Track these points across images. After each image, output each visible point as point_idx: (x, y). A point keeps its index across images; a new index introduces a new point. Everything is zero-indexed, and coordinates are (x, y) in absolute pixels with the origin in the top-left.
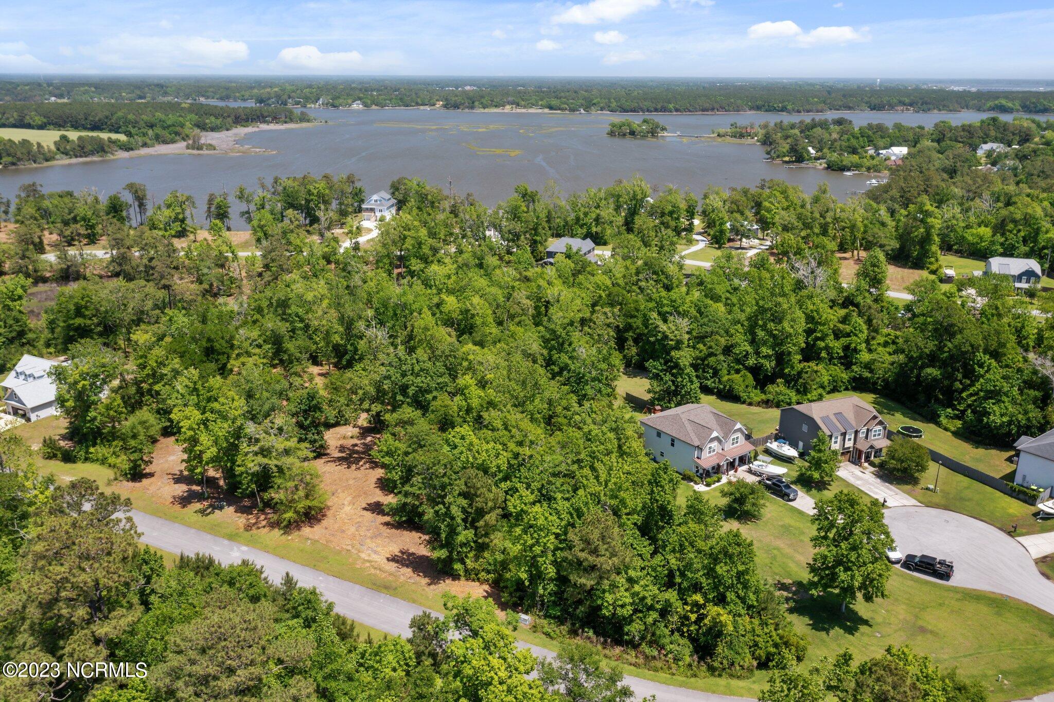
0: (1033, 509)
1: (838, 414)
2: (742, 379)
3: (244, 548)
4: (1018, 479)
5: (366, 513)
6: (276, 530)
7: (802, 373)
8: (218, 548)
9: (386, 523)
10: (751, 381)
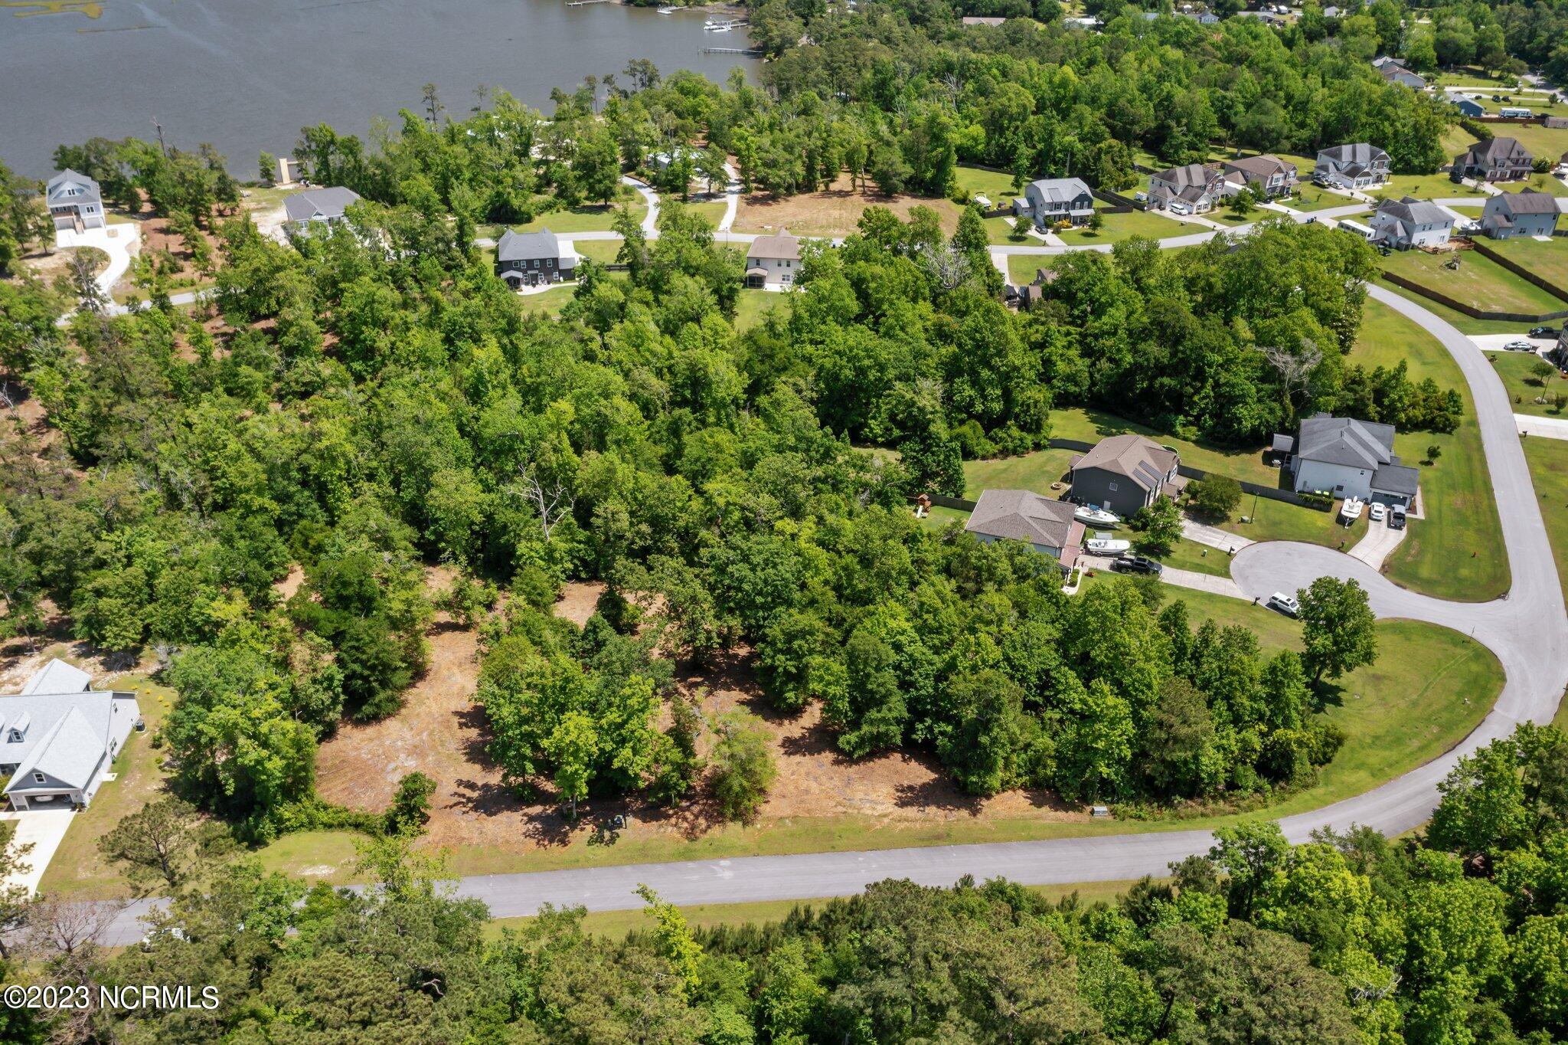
0: (1332, 516)
1: (1142, 463)
2: (971, 430)
3: (724, 863)
4: (1299, 486)
5: (798, 758)
6: (730, 824)
7: (1028, 406)
8: (695, 877)
9: (837, 762)
10: (981, 431)
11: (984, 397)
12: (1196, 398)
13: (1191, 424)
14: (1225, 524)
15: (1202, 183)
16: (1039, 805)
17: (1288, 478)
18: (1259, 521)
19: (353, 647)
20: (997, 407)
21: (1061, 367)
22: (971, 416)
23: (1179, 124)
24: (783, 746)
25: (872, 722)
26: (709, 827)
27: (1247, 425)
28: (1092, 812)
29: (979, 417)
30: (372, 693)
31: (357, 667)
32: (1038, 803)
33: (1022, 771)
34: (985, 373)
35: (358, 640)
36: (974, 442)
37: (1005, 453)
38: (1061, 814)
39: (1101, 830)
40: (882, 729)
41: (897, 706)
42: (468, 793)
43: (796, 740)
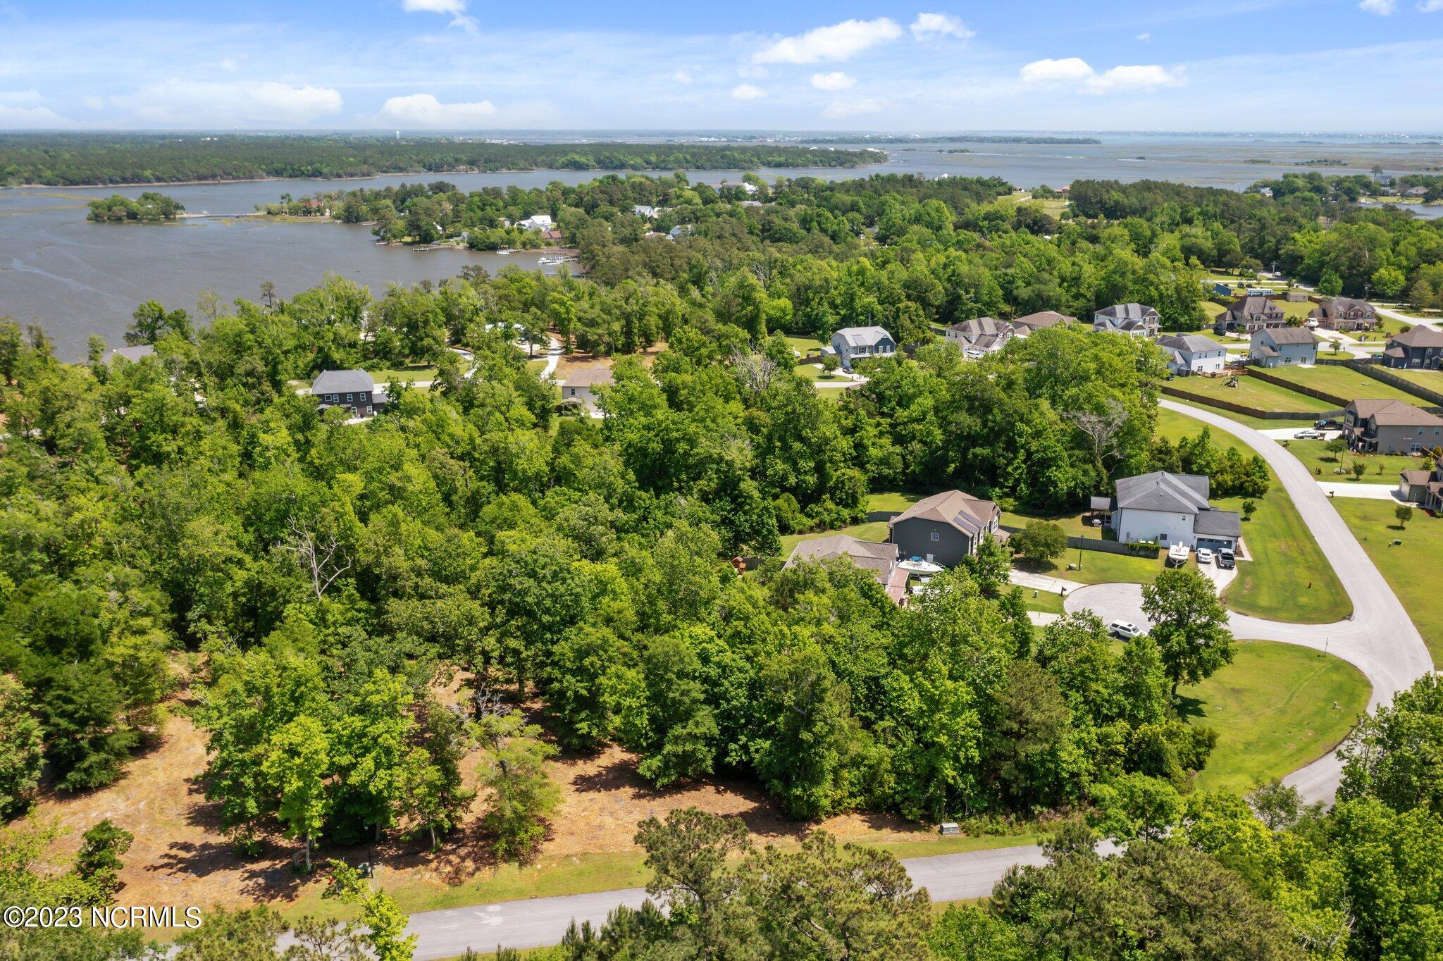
0: (1160, 560)
1: (961, 513)
2: (787, 504)
3: (491, 908)
4: (1122, 538)
5: (592, 795)
6: (504, 866)
7: (843, 482)
8: (454, 926)
9: (638, 796)
10: (795, 504)
11: (797, 471)
12: (1010, 469)
13: (1007, 495)
14: (1053, 572)
15: (995, 332)
16: (879, 828)
17: (1110, 534)
18: (1087, 568)
19: (58, 697)
20: (811, 480)
21: (873, 452)
22: (784, 489)
23: (967, 292)
24: (575, 783)
25: (677, 740)
26: (478, 869)
27: (1063, 487)
28: (941, 830)
29: (794, 490)
30: (81, 755)
31: (64, 723)
32: (877, 826)
33: (855, 790)
34: (797, 446)
35: (67, 689)
36: (790, 515)
37: (822, 527)
38: (904, 835)
39: (954, 848)
40: (689, 747)
41: (706, 721)
42: (183, 854)
43: (590, 778)
